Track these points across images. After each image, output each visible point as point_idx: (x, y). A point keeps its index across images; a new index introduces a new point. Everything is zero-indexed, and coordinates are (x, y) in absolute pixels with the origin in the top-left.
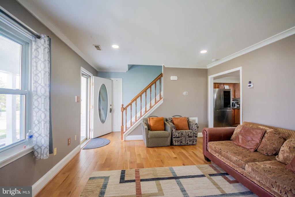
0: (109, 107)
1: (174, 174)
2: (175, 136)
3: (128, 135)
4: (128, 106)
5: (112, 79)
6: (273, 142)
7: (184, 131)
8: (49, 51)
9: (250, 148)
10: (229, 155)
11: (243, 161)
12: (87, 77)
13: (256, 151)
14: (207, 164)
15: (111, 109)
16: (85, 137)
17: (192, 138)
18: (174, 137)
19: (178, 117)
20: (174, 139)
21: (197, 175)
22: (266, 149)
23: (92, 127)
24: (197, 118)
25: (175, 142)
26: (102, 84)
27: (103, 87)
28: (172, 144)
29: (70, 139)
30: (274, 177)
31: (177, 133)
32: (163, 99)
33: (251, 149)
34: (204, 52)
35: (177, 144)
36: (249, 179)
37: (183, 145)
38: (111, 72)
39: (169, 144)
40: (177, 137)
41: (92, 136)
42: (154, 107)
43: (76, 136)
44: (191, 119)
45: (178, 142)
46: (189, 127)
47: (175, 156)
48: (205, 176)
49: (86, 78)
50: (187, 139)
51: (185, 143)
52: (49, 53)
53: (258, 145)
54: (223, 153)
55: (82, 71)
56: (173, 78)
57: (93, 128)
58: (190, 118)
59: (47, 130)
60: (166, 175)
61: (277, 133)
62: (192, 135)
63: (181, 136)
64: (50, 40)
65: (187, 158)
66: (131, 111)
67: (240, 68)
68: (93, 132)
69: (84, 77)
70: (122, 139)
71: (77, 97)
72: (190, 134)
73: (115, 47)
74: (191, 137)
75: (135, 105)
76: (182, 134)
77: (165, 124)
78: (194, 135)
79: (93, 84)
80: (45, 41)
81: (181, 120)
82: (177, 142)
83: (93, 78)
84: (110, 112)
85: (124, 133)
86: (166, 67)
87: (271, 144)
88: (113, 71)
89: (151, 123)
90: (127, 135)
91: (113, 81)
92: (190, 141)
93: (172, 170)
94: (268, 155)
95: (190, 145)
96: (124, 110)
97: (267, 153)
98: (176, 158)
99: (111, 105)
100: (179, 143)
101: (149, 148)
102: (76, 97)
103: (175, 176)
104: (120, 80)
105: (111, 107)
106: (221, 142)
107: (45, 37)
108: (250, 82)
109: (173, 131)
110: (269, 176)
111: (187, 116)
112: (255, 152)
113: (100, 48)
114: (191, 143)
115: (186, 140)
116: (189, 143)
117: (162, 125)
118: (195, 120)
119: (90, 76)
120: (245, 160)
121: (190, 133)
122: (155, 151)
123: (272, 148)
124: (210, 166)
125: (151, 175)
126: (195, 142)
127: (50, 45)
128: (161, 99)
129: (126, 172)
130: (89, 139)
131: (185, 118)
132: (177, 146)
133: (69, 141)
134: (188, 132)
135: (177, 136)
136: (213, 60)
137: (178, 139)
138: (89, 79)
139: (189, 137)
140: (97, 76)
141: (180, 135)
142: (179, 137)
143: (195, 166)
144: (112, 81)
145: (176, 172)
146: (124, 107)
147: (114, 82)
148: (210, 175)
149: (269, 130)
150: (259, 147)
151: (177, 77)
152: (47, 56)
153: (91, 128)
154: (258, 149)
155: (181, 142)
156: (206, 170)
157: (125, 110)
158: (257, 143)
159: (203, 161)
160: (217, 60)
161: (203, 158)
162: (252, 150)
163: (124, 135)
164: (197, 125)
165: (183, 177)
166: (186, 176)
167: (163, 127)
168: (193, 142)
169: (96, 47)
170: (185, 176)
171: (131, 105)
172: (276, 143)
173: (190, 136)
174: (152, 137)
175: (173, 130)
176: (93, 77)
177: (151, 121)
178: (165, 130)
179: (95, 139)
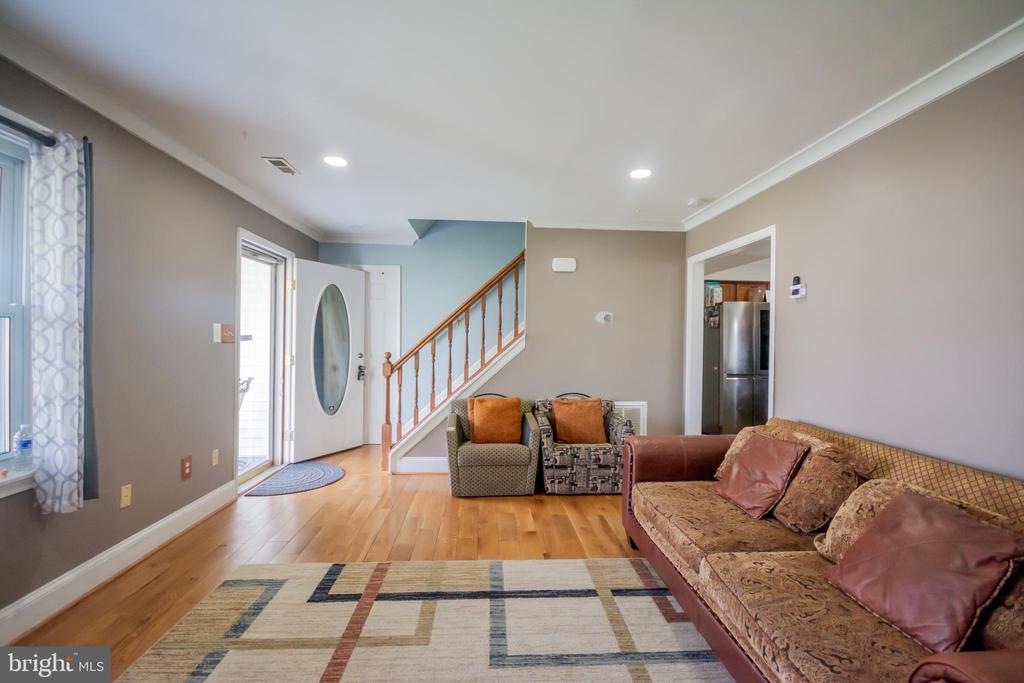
0: (354, 363)
1: (495, 583)
2: (550, 464)
3: (404, 456)
4: (405, 359)
5: (366, 267)
6: (821, 486)
7: (582, 446)
8: (83, 182)
9: (751, 506)
10: (671, 526)
11: (700, 547)
12: (275, 262)
13: (769, 516)
14: (627, 556)
15: (360, 367)
16: (268, 458)
17: (612, 469)
18: (547, 467)
19: (576, 398)
20: (547, 473)
21: (571, 591)
22: (796, 510)
23: (291, 426)
24: (645, 403)
25: (553, 482)
26: (330, 283)
27: (333, 294)
28: (540, 488)
29: (189, 459)
30: (758, 604)
31: (558, 453)
32: (524, 336)
33: (754, 508)
34: (641, 173)
35: (556, 488)
36: (708, 607)
37: (579, 492)
38: (362, 245)
39: (530, 487)
40: (557, 467)
41: (290, 456)
42: (492, 364)
43: (216, 452)
44: (622, 406)
45: (560, 482)
46: (608, 435)
47: (531, 526)
48: (597, 595)
49: (271, 264)
50: (594, 474)
51: (588, 486)
52: (84, 189)
53: (777, 497)
54: (661, 519)
55: (244, 241)
56: (563, 264)
57: (293, 429)
58: (616, 403)
59: (74, 426)
60: (467, 586)
61: (840, 456)
62: (610, 459)
63: (572, 463)
64: (88, 149)
65: (571, 535)
66: (417, 376)
67: (770, 231)
68: (292, 443)
69: (260, 261)
70: (385, 467)
71: (222, 327)
72: (601, 457)
73: (336, 161)
74: (607, 467)
75: (431, 356)
76: (576, 456)
77: (524, 420)
78: (616, 461)
79: (293, 285)
80: (68, 154)
81: (581, 408)
82: (557, 481)
83: (294, 265)
84: (359, 379)
85: (391, 447)
86: (535, 225)
87: (814, 497)
88: (370, 242)
89: (476, 416)
90: (401, 454)
91: (372, 276)
92: (603, 482)
93: (497, 571)
94: (800, 531)
95: (603, 494)
96: (392, 372)
97: (795, 525)
98: (532, 533)
99: (361, 356)
100: (564, 487)
101: (461, 500)
102: (217, 327)
103: (495, 590)
104: (394, 271)
105: (361, 362)
106: (675, 484)
107: (68, 140)
108: (797, 280)
109: (545, 446)
110: (746, 598)
111: (605, 397)
112: (763, 521)
113: (289, 166)
114: (607, 487)
115: (589, 476)
116: (599, 486)
117: (514, 423)
118: (639, 410)
119: (285, 259)
120: (706, 542)
121: (604, 453)
122: (475, 510)
123: (814, 510)
124: (632, 563)
125: (419, 583)
126: (620, 485)
127: (88, 163)
128: (517, 336)
129: (344, 571)
130: (282, 463)
131: (600, 401)
132: (557, 495)
133: (188, 465)
134: (596, 450)
135: (558, 464)
136: (691, 202)
137: (563, 472)
138: (281, 268)
139: (600, 467)
140: (316, 259)
141: (567, 459)
142: (564, 467)
143: (580, 562)
144: (367, 273)
145: (506, 576)
146: (394, 360)
147: (374, 279)
148: (617, 592)
149: (819, 446)
150: (781, 504)
151: (573, 260)
152: (75, 199)
153: (287, 428)
154: (777, 509)
155: (573, 484)
156: (613, 575)
157: (396, 373)
158: (776, 491)
159: (621, 546)
160: (705, 201)
161: (623, 537)
162: (757, 514)
163: (392, 455)
164: (631, 426)
165: (521, 592)
166: (532, 592)
167: (515, 430)
168: (616, 485)
169: (274, 163)
170: (530, 590)
171: (417, 354)
172: (828, 491)
173: (601, 463)
174: (469, 465)
175: (544, 440)
176: (295, 259)
177: (475, 410)
178: (522, 441)
179: (300, 465)
